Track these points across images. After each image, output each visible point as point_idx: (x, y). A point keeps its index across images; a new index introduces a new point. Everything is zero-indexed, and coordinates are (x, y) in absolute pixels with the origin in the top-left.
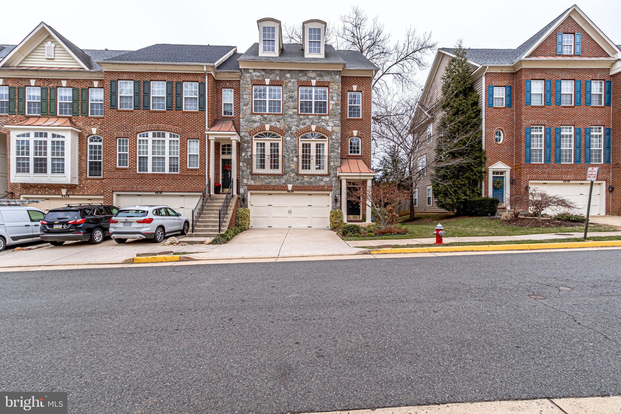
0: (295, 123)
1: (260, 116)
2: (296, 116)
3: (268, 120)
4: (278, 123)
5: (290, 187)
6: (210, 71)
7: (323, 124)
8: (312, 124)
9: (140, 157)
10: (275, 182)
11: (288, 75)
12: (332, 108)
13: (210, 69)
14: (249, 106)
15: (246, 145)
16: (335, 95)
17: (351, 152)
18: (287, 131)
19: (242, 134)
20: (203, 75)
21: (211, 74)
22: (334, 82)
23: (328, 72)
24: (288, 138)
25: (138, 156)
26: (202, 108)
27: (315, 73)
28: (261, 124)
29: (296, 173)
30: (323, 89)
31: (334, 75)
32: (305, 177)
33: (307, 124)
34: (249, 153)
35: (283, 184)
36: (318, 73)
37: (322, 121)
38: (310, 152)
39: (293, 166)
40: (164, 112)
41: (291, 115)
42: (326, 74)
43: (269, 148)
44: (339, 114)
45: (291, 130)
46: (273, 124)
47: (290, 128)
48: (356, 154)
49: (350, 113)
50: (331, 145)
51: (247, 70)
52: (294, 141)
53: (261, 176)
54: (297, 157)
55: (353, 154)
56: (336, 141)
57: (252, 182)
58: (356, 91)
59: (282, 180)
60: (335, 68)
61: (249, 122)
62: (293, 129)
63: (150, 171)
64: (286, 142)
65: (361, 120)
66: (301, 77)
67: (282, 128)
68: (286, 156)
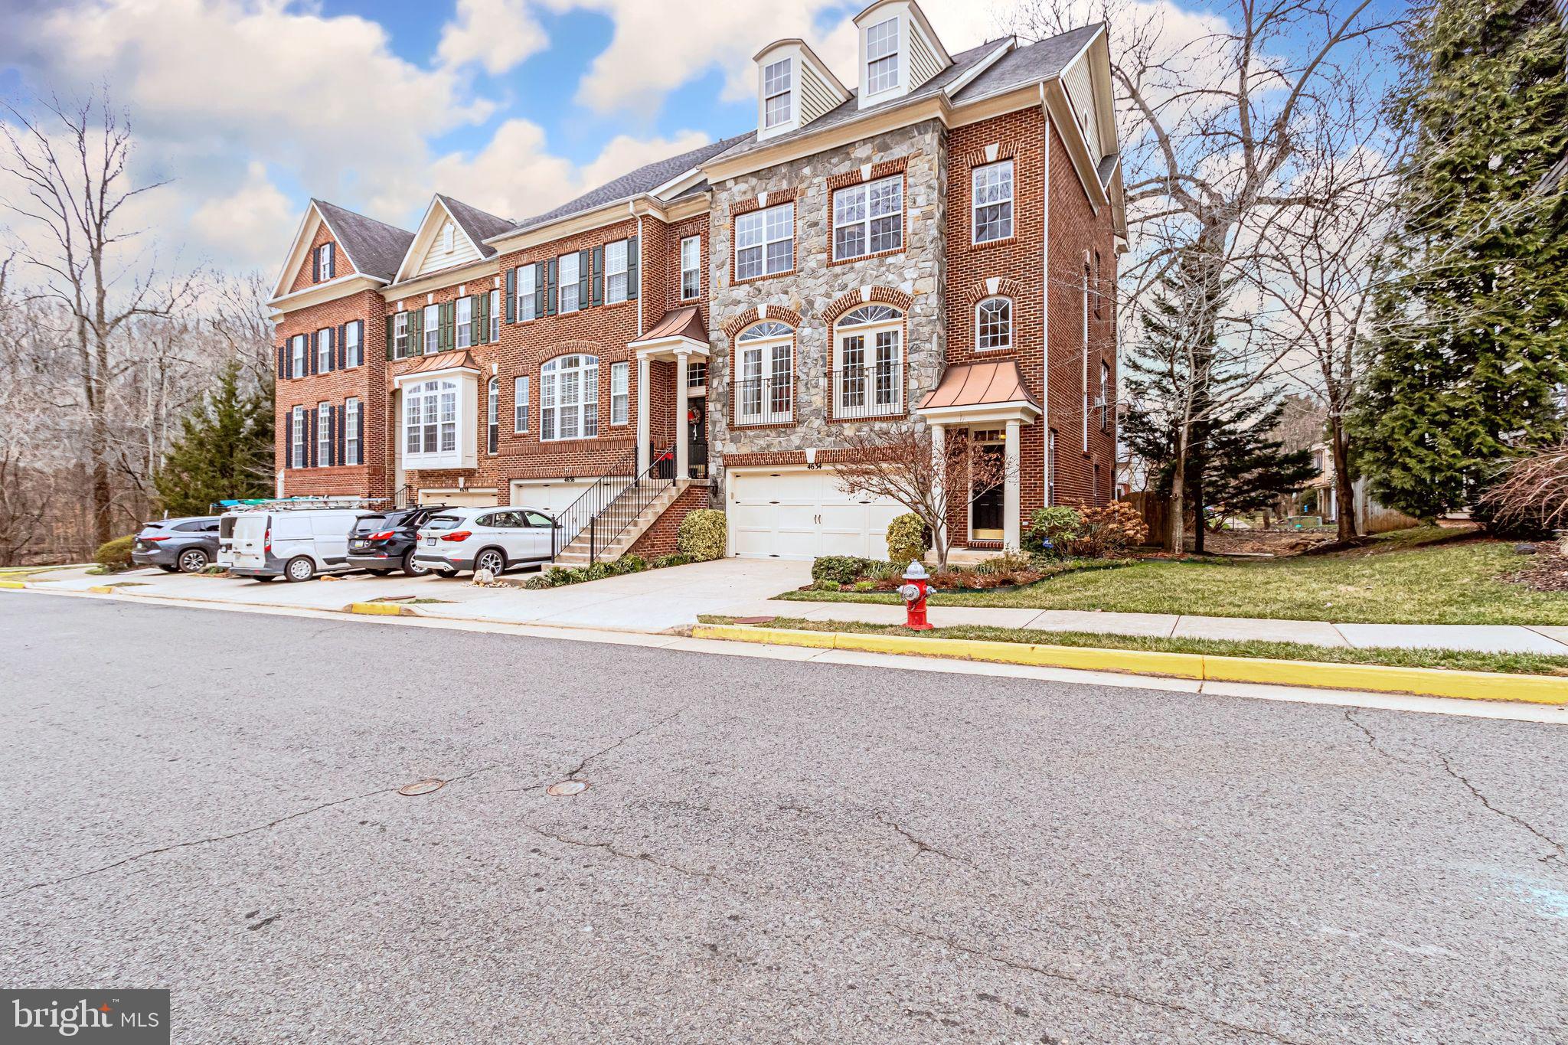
0: (823, 290)
1: (746, 287)
2: (824, 270)
3: (763, 292)
4: (784, 297)
5: (811, 455)
6: (645, 210)
7: (891, 277)
8: (862, 282)
9: (544, 411)
10: (778, 443)
11: (807, 171)
12: (914, 230)
13: (644, 205)
14: (727, 267)
15: (720, 360)
16: (923, 189)
17: (983, 343)
18: (804, 313)
19: (713, 336)
20: (632, 221)
21: (648, 215)
22: (920, 155)
23: (903, 133)
24: (807, 331)
25: (542, 408)
26: (632, 293)
27: (869, 146)
28: (750, 303)
29: (825, 418)
30: (891, 181)
31: (920, 134)
32: (846, 425)
33: (850, 287)
34: (727, 379)
35: (798, 448)
36: (877, 141)
37: (888, 270)
38: (861, 360)
39: (818, 401)
40: (576, 315)
41: (813, 271)
42: (898, 138)
43: (771, 360)
44: (932, 242)
45: (812, 308)
46: (774, 301)
47: (811, 303)
48: (999, 347)
49: (981, 231)
50: (912, 332)
51: (721, 184)
52: (820, 334)
53: (749, 432)
54: (829, 375)
55: (989, 349)
56: (924, 320)
57: (731, 449)
58: (998, 161)
59: (792, 437)
60: (919, 116)
61: (726, 306)
62: (816, 306)
63: (557, 438)
64: (802, 342)
65: (1012, 242)
66: (835, 166)
67: (792, 309)
68: (803, 377)
